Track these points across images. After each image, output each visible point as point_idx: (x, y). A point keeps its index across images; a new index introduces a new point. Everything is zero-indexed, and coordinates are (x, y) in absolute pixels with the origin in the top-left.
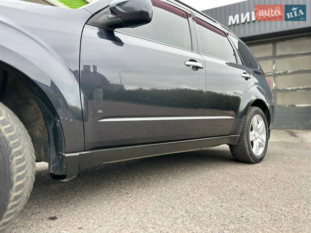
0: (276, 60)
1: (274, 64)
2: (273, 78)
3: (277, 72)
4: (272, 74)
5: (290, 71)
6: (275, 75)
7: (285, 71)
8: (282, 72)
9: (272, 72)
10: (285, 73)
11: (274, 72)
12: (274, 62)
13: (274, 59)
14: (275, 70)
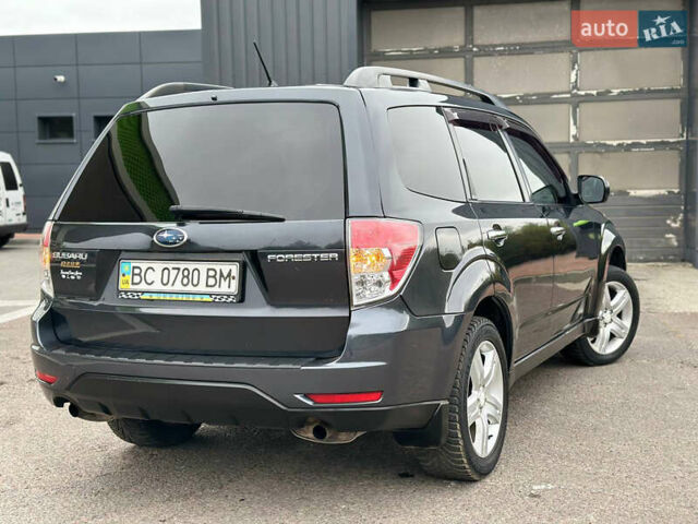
0: (580, 56)
2: (571, 109)
3: (583, 93)
4: (568, 96)
5: (615, 92)
7: (602, 90)
8: (594, 92)
9: (569, 92)
11: (575, 91)
12: (574, 62)
13: (574, 51)
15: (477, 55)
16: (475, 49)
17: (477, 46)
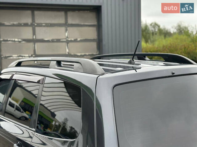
0: (68, 28)
1: (66, 32)
2: (66, 44)
3: (69, 39)
4: (65, 40)
5: (79, 39)
6: (68, 42)
7: (75, 39)
8: (73, 39)
9: (66, 39)
10: (75, 41)
11: (67, 39)
12: (66, 30)
13: (66, 27)
14: (67, 37)
15: (36, 26)
16: (36, 24)
17: (36, 23)
